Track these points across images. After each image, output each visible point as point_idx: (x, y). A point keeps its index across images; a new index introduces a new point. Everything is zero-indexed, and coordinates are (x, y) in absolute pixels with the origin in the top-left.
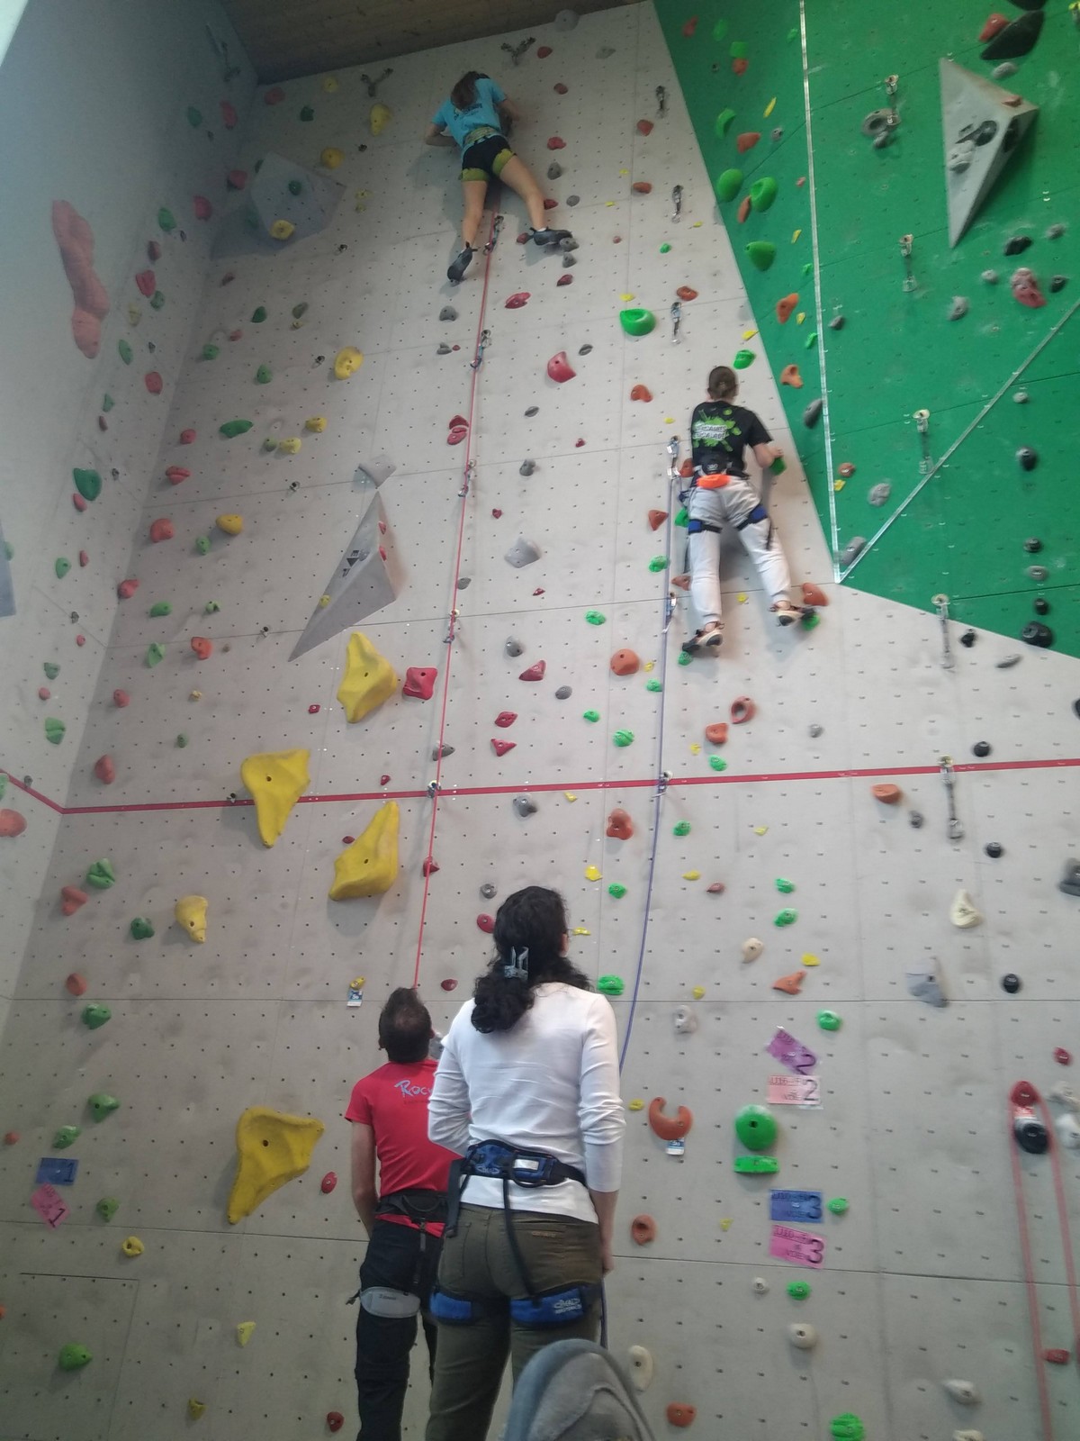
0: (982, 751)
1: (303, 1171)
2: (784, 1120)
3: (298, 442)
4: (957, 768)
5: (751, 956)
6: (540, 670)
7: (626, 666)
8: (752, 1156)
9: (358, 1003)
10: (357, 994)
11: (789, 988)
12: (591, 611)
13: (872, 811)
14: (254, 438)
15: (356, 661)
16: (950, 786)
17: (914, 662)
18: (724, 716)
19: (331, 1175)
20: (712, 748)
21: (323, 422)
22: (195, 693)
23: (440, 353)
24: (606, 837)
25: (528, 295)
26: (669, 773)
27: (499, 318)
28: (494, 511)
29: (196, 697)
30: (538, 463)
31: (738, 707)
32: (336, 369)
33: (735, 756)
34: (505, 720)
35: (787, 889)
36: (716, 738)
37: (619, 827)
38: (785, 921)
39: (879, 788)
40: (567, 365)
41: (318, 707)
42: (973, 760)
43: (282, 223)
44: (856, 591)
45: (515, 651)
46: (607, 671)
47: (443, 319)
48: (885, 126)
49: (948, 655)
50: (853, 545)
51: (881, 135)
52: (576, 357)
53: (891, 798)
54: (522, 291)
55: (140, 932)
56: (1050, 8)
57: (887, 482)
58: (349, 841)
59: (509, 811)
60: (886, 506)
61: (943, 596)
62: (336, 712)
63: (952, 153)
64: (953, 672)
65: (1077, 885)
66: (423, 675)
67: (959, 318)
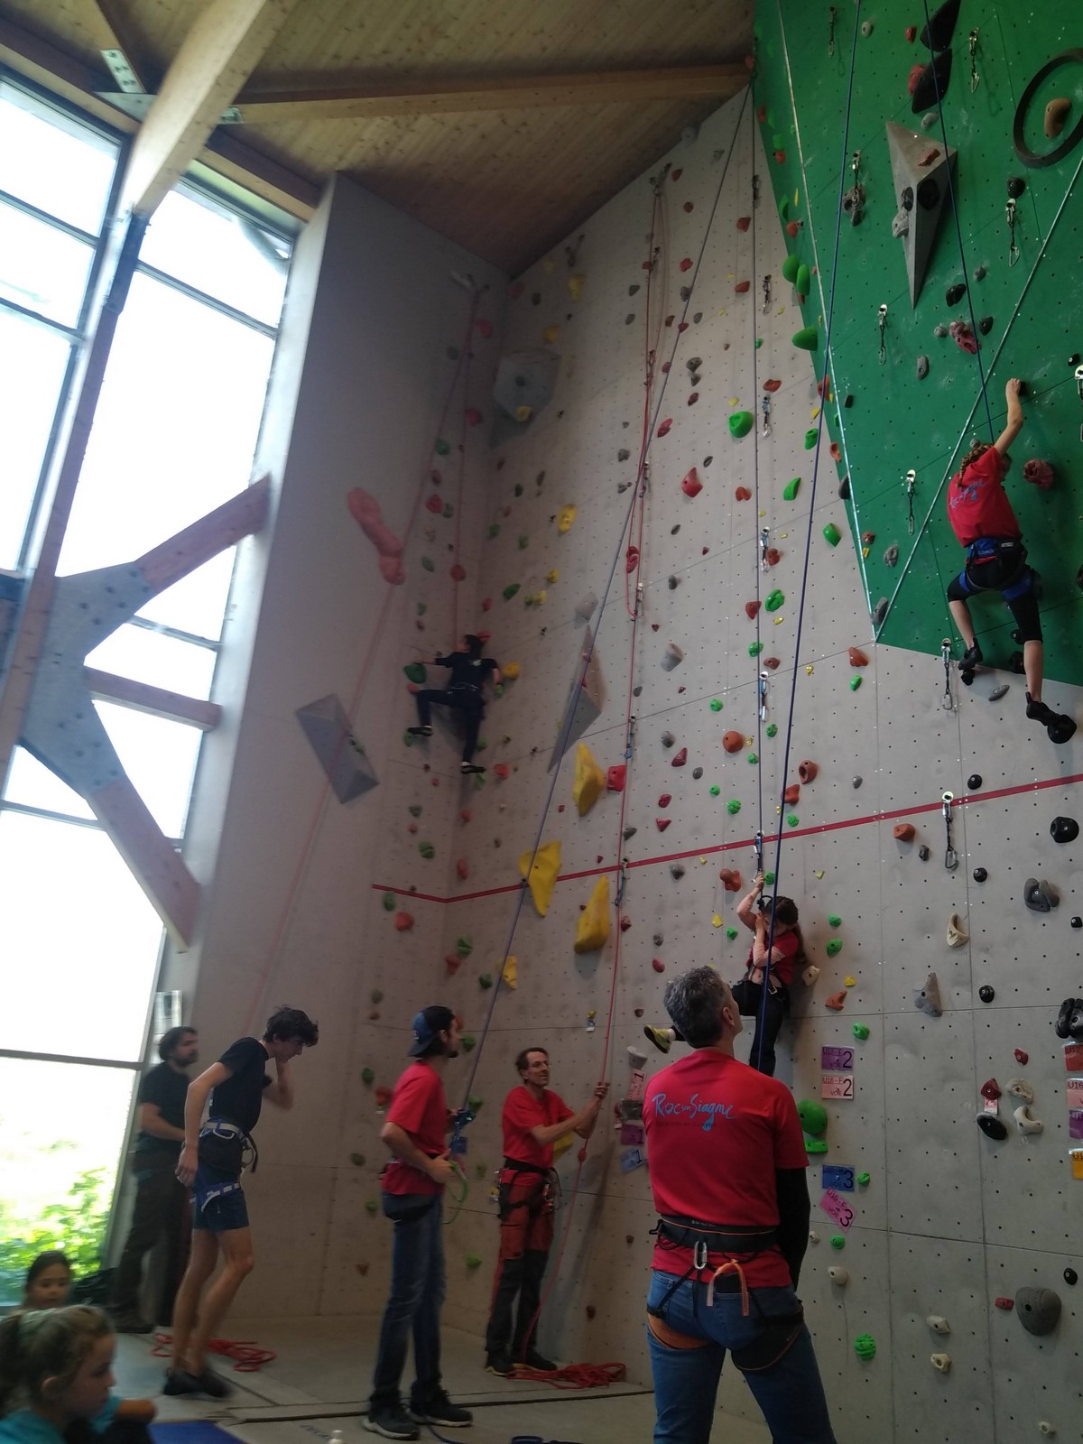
0: (975, 783)
2: (833, 1113)
3: (543, 594)
4: (956, 803)
5: (812, 981)
6: (684, 756)
7: (734, 745)
8: (812, 1139)
9: (592, 1029)
10: (591, 1022)
11: (837, 1006)
12: (710, 701)
13: (894, 849)
15: (578, 768)
17: (928, 706)
18: (795, 778)
20: (790, 807)
21: (556, 573)
23: (620, 492)
24: (724, 891)
25: (670, 421)
27: (655, 448)
28: (653, 626)
29: (503, 808)
30: (677, 576)
31: (804, 770)
32: (561, 523)
33: (805, 814)
34: (664, 802)
35: (836, 924)
36: (790, 798)
37: (731, 882)
38: (833, 951)
39: (897, 829)
40: (696, 479)
41: (563, 806)
42: (968, 793)
43: (522, 408)
44: (888, 647)
45: (668, 742)
46: (722, 750)
47: (620, 460)
48: (854, 206)
49: (948, 696)
50: (878, 607)
51: (853, 214)
52: (701, 472)
53: (908, 836)
54: (668, 418)
55: (485, 984)
56: (954, 45)
57: (895, 544)
58: (583, 908)
59: (669, 877)
60: (897, 566)
61: (948, 641)
62: (572, 809)
63: (894, 222)
64: (955, 711)
65: (1039, 903)
66: (615, 773)
67: (923, 376)
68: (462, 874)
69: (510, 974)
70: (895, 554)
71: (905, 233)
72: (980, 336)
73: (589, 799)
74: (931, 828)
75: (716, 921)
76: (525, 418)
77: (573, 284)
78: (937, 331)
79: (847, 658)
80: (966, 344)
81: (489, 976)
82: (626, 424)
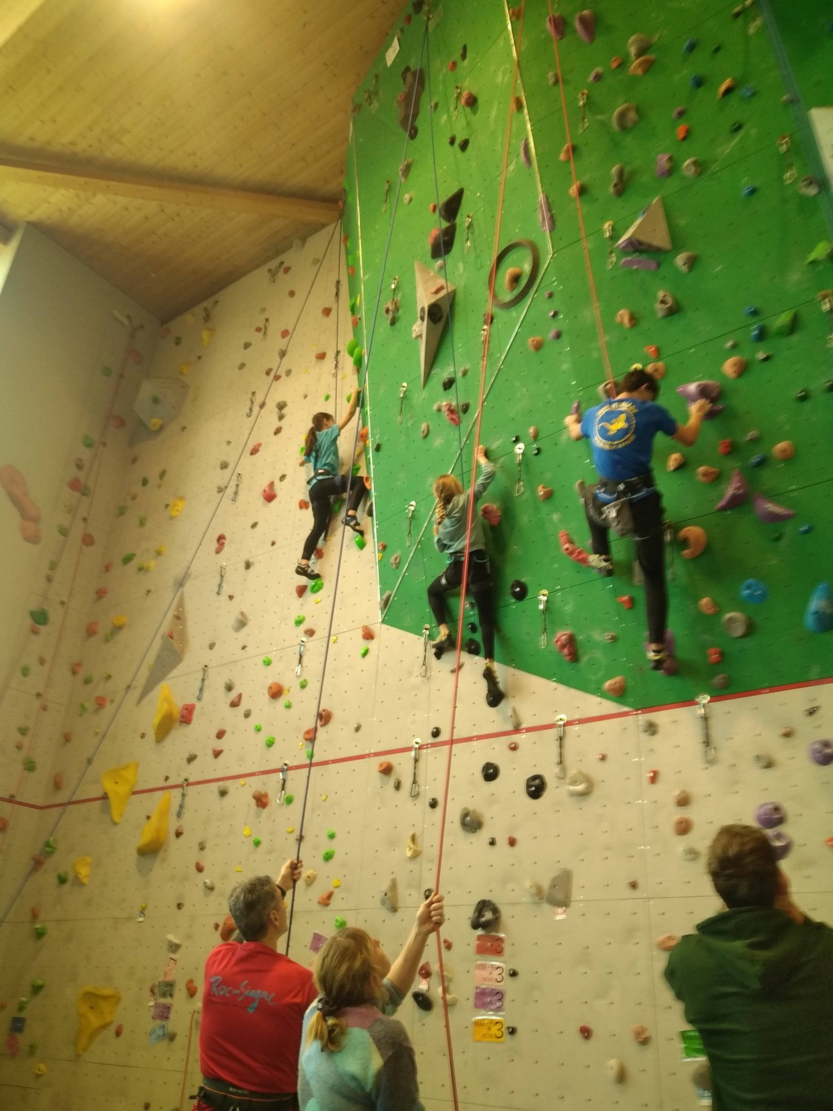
0: (436, 733)
1: (110, 1023)
3: (152, 563)
4: (422, 747)
5: (310, 882)
6: (239, 699)
7: (276, 693)
9: (143, 919)
10: (143, 913)
11: (326, 901)
12: (263, 658)
13: (377, 780)
14: (134, 564)
16: (416, 761)
18: (314, 723)
19: (120, 1026)
20: (309, 745)
21: (164, 548)
23: (219, 492)
24: (255, 809)
25: (261, 445)
26: (287, 762)
27: (247, 464)
28: (230, 596)
31: (321, 716)
32: (172, 510)
33: (320, 749)
34: (220, 735)
35: (332, 836)
36: (311, 737)
37: (261, 801)
38: (328, 857)
39: (381, 765)
40: (273, 490)
41: (144, 734)
42: (431, 740)
43: (155, 421)
44: (389, 627)
45: (229, 688)
46: (267, 696)
47: (222, 468)
48: (391, 313)
49: (424, 667)
50: (384, 597)
51: (390, 318)
52: (277, 484)
53: (387, 770)
54: (258, 442)
55: (62, 880)
56: (458, 220)
57: (399, 553)
58: (148, 818)
59: (216, 794)
60: (399, 569)
61: (427, 626)
62: (151, 736)
63: (414, 327)
64: (428, 679)
65: (469, 826)
66: (187, 709)
67: (425, 437)
68: (57, 785)
69: (84, 872)
70: (398, 561)
71: (420, 336)
72: (461, 414)
73: (164, 729)
74: (403, 764)
75: (246, 832)
76: (157, 428)
77: (205, 335)
78: (435, 407)
79: (360, 633)
80: (452, 419)
81: (67, 873)
82: (229, 443)
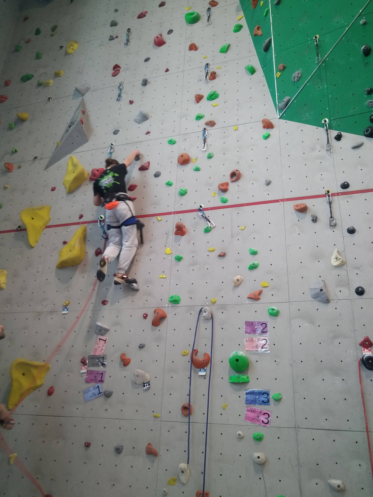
0: (345, 186)
1: (41, 386)
2: (253, 359)
3: (51, 81)
4: (333, 195)
5: (238, 284)
6: (147, 165)
7: (184, 161)
8: (237, 375)
9: (66, 312)
10: (66, 308)
11: (255, 297)
12: (170, 139)
13: (294, 216)
14: (34, 81)
15: (70, 168)
16: (330, 203)
17: (313, 149)
18: (228, 179)
19: (52, 387)
20: (222, 193)
21: (62, 72)
22: (6, 186)
23: (110, 40)
24: (174, 236)
26: (202, 206)
27: (135, 23)
28: (130, 101)
29: (7, 187)
30: (148, 80)
31: (233, 175)
32: (67, 50)
33: (232, 197)
35: (254, 253)
36: (224, 189)
37: (180, 230)
38: (253, 267)
39: (297, 206)
40: (162, 39)
41: (55, 188)
42: (341, 190)
44: (286, 121)
46: (176, 163)
47: (111, 26)
49: (328, 144)
53: (303, 210)
54: (145, 11)
57: (300, 70)
58: (65, 243)
60: (300, 81)
61: (326, 119)
64: (332, 152)
66: (97, 171)
70: (299, 75)
74: (316, 206)
75: (168, 250)
82: (116, 10)
